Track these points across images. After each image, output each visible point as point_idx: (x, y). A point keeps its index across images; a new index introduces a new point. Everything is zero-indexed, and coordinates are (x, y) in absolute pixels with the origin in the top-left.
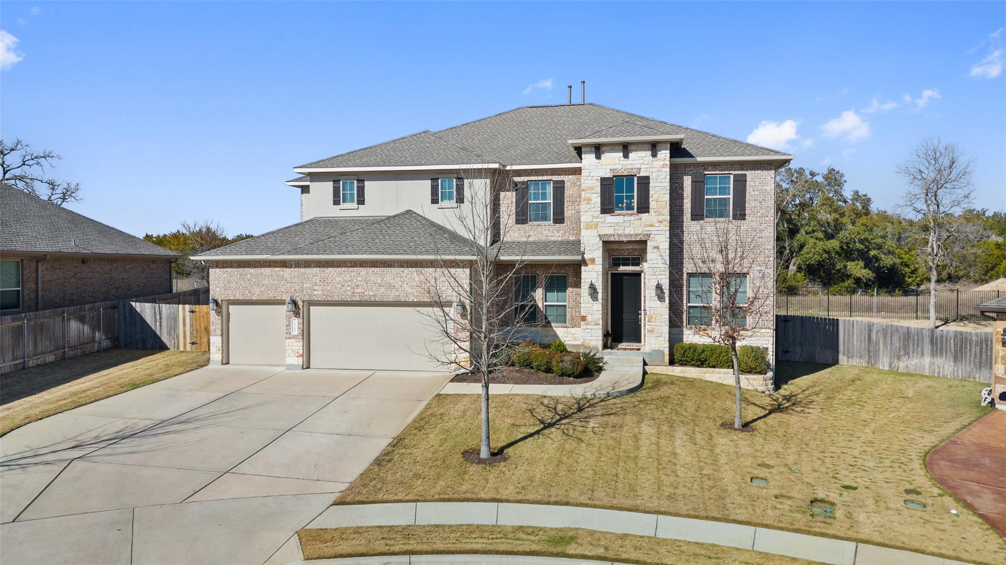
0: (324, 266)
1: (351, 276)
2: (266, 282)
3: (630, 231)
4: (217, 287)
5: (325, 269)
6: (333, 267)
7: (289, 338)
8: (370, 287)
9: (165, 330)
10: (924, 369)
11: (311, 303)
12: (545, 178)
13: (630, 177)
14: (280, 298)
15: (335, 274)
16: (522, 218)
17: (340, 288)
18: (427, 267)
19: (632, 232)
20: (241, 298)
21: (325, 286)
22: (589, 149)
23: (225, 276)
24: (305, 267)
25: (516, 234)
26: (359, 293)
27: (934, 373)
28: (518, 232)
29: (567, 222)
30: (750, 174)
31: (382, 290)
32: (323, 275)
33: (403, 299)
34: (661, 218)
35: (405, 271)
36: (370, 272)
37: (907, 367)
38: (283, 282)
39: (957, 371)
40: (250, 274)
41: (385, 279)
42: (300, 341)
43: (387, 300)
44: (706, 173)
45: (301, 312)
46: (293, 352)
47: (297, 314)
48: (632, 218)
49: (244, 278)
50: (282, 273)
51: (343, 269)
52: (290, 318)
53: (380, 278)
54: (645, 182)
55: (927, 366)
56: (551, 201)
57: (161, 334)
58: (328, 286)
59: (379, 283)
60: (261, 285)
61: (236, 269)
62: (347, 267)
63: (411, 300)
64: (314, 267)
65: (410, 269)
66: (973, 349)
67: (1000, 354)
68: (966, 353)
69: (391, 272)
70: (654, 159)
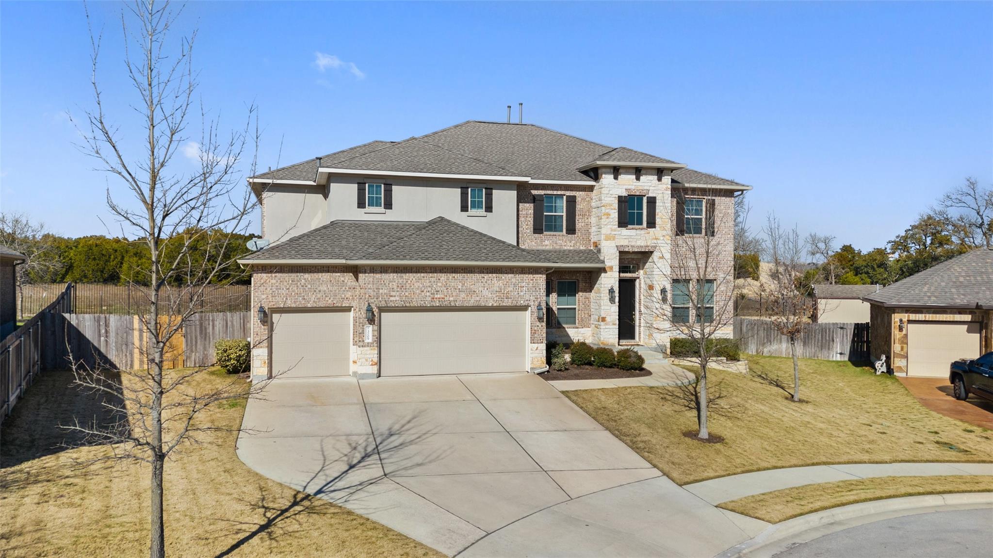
0: (401, 272)
1: (430, 282)
2: (324, 288)
4: (263, 294)
5: (403, 275)
6: (411, 273)
7: (362, 346)
8: (450, 293)
9: (112, 344)
11: (382, 310)
12: (559, 193)
13: (640, 197)
14: (340, 305)
15: (414, 279)
16: (538, 229)
17: (419, 294)
18: (506, 273)
19: (642, 244)
20: (294, 305)
21: (403, 291)
22: (608, 170)
23: (274, 281)
24: (381, 272)
25: (533, 243)
26: (439, 298)
29: (578, 233)
30: (718, 199)
31: (463, 295)
32: (400, 281)
33: (483, 304)
34: (664, 233)
35: (486, 277)
36: (451, 277)
38: (344, 288)
40: (305, 279)
41: (466, 285)
42: (374, 349)
43: (467, 305)
44: (686, 196)
45: (376, 319)
46: (367, 360)
47: (371, 320)
48: (643, 232)
49: (297, 284)
50: (343, 279)
51: (422, 275)
52: (363, 326)
53: (461, 284)
54: (652, 201)
56: (564, 214)
58: (406, 291)
59: (459, 289)
60: (317, 291)
61: (287, 274)
62: (426, 272)
63: (490, 305)
64: (391, 272)
65: (490, 275)
67: (898, 337)
69: (472, 277)
70: (660, 183)
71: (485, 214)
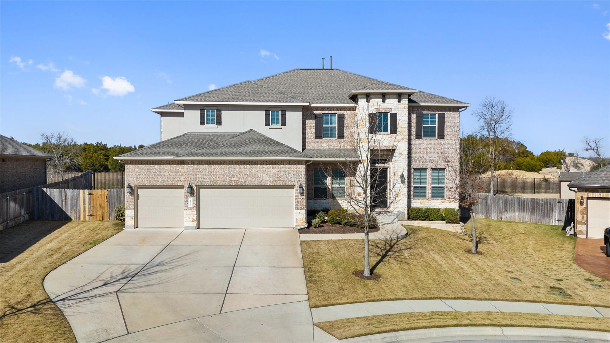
0: (211, 164)
1: (229, 170)
2: (167, 174)
3: (386, 144)
4: (131, 177)
5: (212, 166)
6: (217, 164)
7: (187, 210)
8: (242, 177)
9: (69, 207)
10: (515, 219)
11: (200, 187)
12: (333, 112)
13: (386, 114)
14: (176, 184)
15: (219, 168)
16: (319, 136)
17: (222, 178)
18: (279, 164)
19: (387, 145)
20: (149, 184)
21: (212, 176)
22: (363, 96)
23: (137, 170)
24: (198, 164)
25: (315, 145)
26: (235, 180)
27: (520, 220)
28: (317, 144)
29: (346, 138)
30: (447, 114)
31: (250, 178)
32: (210, 170)
33: (263, 184)
34: (403, 137)
35: (265, 167)
36: (242, 167)
37: (506, 218)
38: (179, 174)
39: (532, 219)
40: (155, 168)
41: (252, 172)
42: (194, 211)
43: (253, 184)
44: (423, 112)
45: (195, 193)
46: (189, 218)
47: (192, 194)
48: (388, 137)
49: (151, 171)
50: (178, 168)
51: (224, 165)
52: (187, 197)
53: (249, 172)
54: (394, 116)
55: (517, 217)
56: (337, 126)
57: (66, 210)
58: (214, 176)
59: (248, 174)
60: (163, 176)
61: (145, 166)
62: (226, 164)
63: (268, 184)
64: (204, 164)
65: (268, 166)
66: (540, 207)
67: (579, 209)
68: (537, 209)
69: (256, 167)
70: (400, 103)
71: (281, 127)
